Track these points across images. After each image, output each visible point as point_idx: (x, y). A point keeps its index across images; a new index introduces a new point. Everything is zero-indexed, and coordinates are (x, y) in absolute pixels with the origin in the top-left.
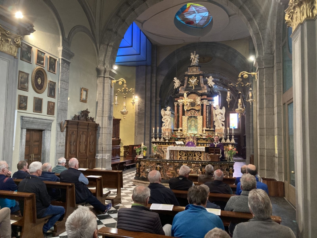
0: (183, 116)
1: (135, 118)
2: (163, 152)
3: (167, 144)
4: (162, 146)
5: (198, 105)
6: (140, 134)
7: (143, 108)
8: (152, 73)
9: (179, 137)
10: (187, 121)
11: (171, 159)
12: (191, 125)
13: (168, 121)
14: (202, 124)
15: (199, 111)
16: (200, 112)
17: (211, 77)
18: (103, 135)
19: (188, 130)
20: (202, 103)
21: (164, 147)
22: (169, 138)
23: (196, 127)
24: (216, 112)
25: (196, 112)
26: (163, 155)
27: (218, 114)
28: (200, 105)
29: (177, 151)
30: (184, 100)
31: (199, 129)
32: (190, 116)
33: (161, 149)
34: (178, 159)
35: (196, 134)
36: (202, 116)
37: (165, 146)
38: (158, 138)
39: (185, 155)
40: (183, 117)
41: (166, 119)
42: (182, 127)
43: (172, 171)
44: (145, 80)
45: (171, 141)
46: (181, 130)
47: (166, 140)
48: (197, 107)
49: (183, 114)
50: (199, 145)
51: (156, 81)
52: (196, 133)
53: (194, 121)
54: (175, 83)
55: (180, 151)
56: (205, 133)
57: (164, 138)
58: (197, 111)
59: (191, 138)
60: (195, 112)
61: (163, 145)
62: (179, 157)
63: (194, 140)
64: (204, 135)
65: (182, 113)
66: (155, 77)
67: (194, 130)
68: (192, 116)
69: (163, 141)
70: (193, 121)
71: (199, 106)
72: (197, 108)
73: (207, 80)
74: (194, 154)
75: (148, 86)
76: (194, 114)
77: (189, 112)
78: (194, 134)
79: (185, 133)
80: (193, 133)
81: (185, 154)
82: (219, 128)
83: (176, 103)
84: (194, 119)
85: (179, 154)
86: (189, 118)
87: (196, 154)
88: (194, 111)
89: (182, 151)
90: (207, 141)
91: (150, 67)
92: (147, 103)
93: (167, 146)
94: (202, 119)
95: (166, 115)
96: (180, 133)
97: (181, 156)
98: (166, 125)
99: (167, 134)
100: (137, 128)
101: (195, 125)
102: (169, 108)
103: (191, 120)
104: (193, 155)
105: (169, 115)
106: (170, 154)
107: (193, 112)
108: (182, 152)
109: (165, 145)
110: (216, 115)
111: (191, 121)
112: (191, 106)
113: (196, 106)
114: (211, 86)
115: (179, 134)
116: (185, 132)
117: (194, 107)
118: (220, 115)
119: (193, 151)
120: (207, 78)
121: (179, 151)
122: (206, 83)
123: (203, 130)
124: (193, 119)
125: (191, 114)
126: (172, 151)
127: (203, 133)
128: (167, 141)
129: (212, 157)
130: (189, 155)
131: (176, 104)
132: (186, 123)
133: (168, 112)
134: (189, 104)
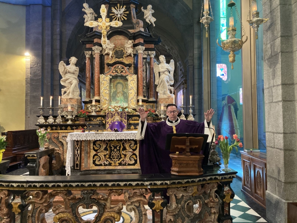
0: (100, 75)
2: (62, 144)
3: (69, 128)
4: (58, 133)
5: (127, 56)
6: (35, 113)
7: (39, 72)
9: (94, 114)
10: (109, 85)
12: (116, 91)
13: (71, 84)
14: (135, 90)
15: (130, 67)
16: (133, 68)
17: (150, 7)
19: (110, 101)
20: (135, 53)
21: (64, 135)
22: (74, 116)
23: (125, 95)
24: (160, 68)
25: (126, 68)
26: (61, 149)
27: (164, 72)
28: (133, 55)
29: (88, 142)
30: (100, 24)
31: (130, 98)
32: (113, 75)
33: (58, 138)
35: (126, 108)
36: (136, 76)
37: (66, 131)
38: (51, 117)
39: (106, 149)
40: (102, 76)
41: (68, 81)
42: (99, 95)
44: (41, 28)
45: (77, 122)
46: (98, 101)
47: (68, 120)
48: (127, 58)
49: (102, 71)
50: (132, 127)
51: (61, 31)
52: (125, 105)
53: (122, 84)
55: (95, 142)
57: (63, 117)
58: (126, 65)
59: (116, 114)
60: (123, 68)
61: (61, 129)
62: (93, 153)
63: (123, 119)
65: (99, 69)
67: (121, 100)
68: (118, 74)
69: (61, 123)
70: (119, 85)
71: (129, 57)
72: (126, 61)
74: (123, 146)
75: (48, 38)
76: (122, 72)
77: (113, 68)
78: (122, 108)
79: (105, 106)
80: (120, 107)
81: (104, 146)
82: (165, 96)
84: (121, 81)
85: (92, 148)
86: (113, 80)
87: (127, 146)
88: (122, 65)
89: (100, 140)
91: (50, 9)
92: (46, 64)
93: (69, 131)
94: (136, 80)
95: (69, 72)
96: (95, 106)
97: (96, 151)
98: (68, 92)
99: (69, 109)
100: (29, 103)
101: (123, 91)
102: (73, 60)
103: (116, 82)
104: (120, 147)
105: (74, 73)
106: (74, 149)
107: (120, 67)
108: (98, 142)
109: (65, 129)
110: (159, 73)
111: (116, 85)
112: (116, 57)
113: (124, 58)
114: (150, 24)
115: (94, 108)
116: (105, 104)
117: (121, 59)
118: (167, 73)
119: (121, 140)
120: (143, 7)
121: (92, 142)
123: (138, 101)
124: (119, 80)
125: (117, 72)
126: (77, 141)
127: (139, 106)
128: (69, 122)
130: (113, 149)
131: (88, 54)
132: (108, 88)
133: (72, 67)
134: (111, 53)
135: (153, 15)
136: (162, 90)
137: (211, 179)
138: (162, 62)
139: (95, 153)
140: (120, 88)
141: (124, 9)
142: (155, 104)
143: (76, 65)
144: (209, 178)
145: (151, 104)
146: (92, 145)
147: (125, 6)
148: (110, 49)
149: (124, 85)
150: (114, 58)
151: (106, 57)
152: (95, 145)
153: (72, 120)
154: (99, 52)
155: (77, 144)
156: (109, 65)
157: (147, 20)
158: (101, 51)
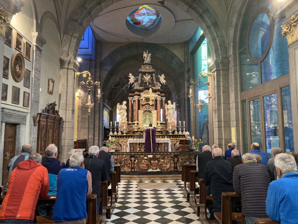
1: (78, 112)
2: (121, 145)
3: (125, 137)
4: (119, 140)
6: (84, 128)
8: (96, 67)
9: (136, 130)
10: (142, 115)
11: (131, 152)
12: (146, 118)
13: (124, 115)
14: (156, 118)
15: (153, 106)
16: (155, 107)
17: (163, 75)
18: (66, 130)
21: (122, 141)
22: (127, 131)
23: (150, 120)
24: (169, 107)
25: (151, 107)
26: (120, 148)
27: (170, 109)
28: (154, 100)
29: (136, 144)
30: (149, 96)
32: (144, 110)
33: (118, 143)
34: (138, 151)
36: (156, 111)
37: (123, 139)
38: (116, 132)
40: (139, 111)
41: (122, 113)
42: (138, 121)
43: (147, 163)
45: (128, 134)
46: (138, 124)
49: (139, 108)
51: (100, 76)
53: (149, 115)
54: (130, 78)
56: (160, 126)
60: (150, 107)
61: (121, 138)
62: (138, 149)
64: (159, 127)
66: (99, 72)
68: (147, 110)
69: (121, 135)
70: (147, 115)
73: (159, 78)
76: (149, 109)
77: (144, 107)
79: (140, 126)
82: (171, 122)
83: (130, 97)
84: (148, 113)
85: (138, 147)
86: (144, 112)
88: (149, 105)
89: (141, 143)
90: (161, 133)
91: (94, 62)
93: (125, 139)
94: (156, 113)
95: (123, 109)
97: (140, 148)
99: (125, 128)
100: (80, 122)
101: (149, 118)
102: (125, 102)
103: (146, 114)
105: (125, 110)
106: (130, 147)
107: (148, 106)
108: (141, 144)
109: (123, 138)
110: (168, 109)
114: (163, 84)
115: (136, 127)
116: (141, 125)
117: (148, 102)
118: (172, 109)
120: (159, 75)
121: (138, 144)
122: (158, 80)
123: (158, 124)
124: (147, 113)
125: (146, 108)
126: (132, 144)
127: (158, 126)
128: (125, 134)
129: (182, 148)
131: (130, 99)
132: (142, 117)
133: (124, 106)
134: (144, 99)
135: (164, 79)
136: (169, 118)
137: (192, 153)
138: (170, 104)
139: (139, 149)
140: (148, 117)
141: (150, 76)
142: (165, 125)
143: (126, 105)
144: (191, 153)
145: (163, 125)
146: (138, 145)
147: (150, 75)
148: (143, 97)
149: (150, 115)
150: (145, 101)
151: (141, 101)
152: (140, 145)
153: (126, 133)
154: (137, 99)
155: (132, 145)
156: (143, 105)
157: (161, 82)
158: (138, 98)
